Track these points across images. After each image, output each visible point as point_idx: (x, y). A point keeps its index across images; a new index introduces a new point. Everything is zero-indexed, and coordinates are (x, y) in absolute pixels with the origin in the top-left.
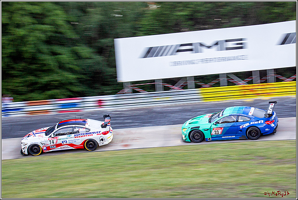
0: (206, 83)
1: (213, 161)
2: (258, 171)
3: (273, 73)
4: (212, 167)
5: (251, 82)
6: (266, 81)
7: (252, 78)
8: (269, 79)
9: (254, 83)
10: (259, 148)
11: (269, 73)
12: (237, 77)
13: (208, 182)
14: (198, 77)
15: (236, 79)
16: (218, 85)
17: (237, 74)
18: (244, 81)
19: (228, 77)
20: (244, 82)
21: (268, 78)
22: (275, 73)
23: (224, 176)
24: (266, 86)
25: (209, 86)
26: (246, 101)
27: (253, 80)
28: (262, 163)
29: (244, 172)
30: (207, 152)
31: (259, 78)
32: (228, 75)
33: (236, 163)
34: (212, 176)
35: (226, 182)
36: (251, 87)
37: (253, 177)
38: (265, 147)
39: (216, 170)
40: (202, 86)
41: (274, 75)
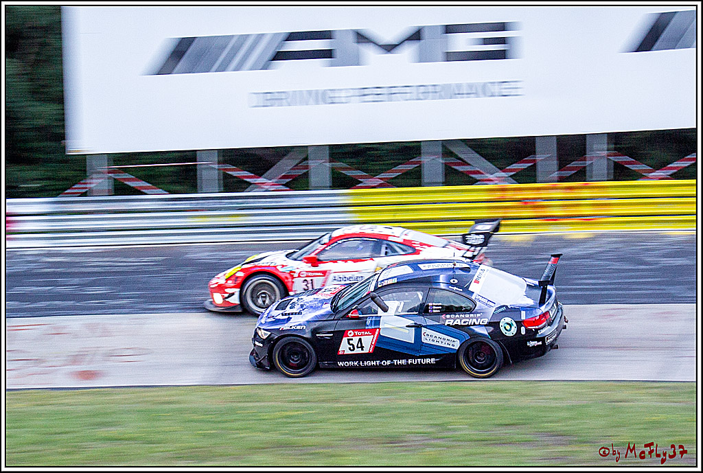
0: (373, 173)
3: (605, 147)
5: (528, 176)
7: (534, 161)
8: (594, 168)
9: (539, 179)
11: (595, 146)
12: (481, 155)
14: (346, 150)
15: (477, 162)
16: (414, 178)
17: (479, 146)
18: (505, 171)
19: (448, 154)
20: (504, 174)
21: (588, 163)
22: (612, 146)
24: (577, 190)
25: (382, 182)
26: (511, 242)
27: (539, 168)
30: (371, 411)
31: (556, 163)
32: (447, 148)
36: (528, 191)
40: (361, 182)
41: (608, 156)
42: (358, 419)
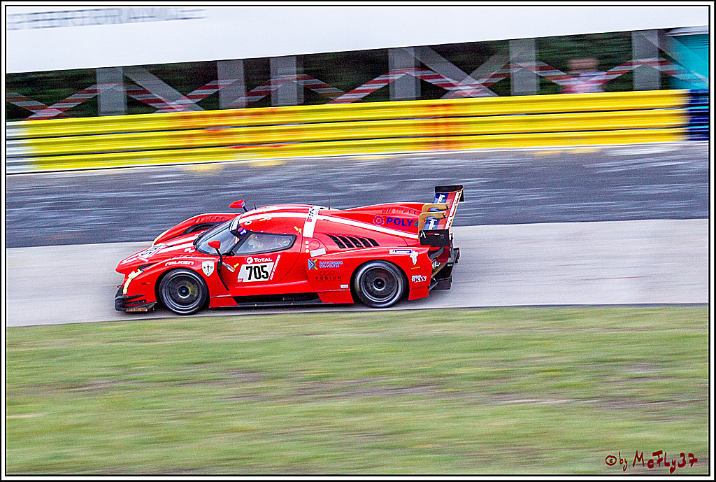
0: (49, 102)
1: (75, 386)
2: (239, 424)
3: (295, 70)
4: (70, 407)
5: (211, 103)
6: (267, 101)
7: (216, 87)
8: (280, 92)
9: (222, 105)
10: (243, 340)
11: (280, 71)
12: (165, 81)
13: (54, 461)
14: (18, 79)
15: (158, 89)
16: (90, 108)
17: (160, 71)
18: (190, 98)
19: (127, 81)
20: (189, 101)
21: (273, 88)
22: (301, 69)
23: (113, 441)
24: (267, 116)
25: (60, 112)
26: (195, 172)
27: (222, 95)
28: (255, 396)
29: (189, 427)
30: (52, 355)
31: (243, 87)
32: (126, 74)
33: (160, 396)
34: (68, 443)
35: (122, 461)
36: (212, 118)
37: (220, 444)
38: (261, 338)
39: (83, 421)
40: (33, 113)
41: (298, 79)
42: (40, 363)
